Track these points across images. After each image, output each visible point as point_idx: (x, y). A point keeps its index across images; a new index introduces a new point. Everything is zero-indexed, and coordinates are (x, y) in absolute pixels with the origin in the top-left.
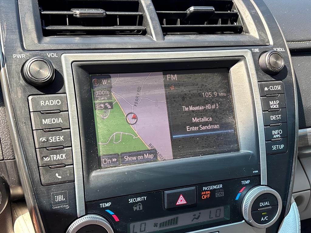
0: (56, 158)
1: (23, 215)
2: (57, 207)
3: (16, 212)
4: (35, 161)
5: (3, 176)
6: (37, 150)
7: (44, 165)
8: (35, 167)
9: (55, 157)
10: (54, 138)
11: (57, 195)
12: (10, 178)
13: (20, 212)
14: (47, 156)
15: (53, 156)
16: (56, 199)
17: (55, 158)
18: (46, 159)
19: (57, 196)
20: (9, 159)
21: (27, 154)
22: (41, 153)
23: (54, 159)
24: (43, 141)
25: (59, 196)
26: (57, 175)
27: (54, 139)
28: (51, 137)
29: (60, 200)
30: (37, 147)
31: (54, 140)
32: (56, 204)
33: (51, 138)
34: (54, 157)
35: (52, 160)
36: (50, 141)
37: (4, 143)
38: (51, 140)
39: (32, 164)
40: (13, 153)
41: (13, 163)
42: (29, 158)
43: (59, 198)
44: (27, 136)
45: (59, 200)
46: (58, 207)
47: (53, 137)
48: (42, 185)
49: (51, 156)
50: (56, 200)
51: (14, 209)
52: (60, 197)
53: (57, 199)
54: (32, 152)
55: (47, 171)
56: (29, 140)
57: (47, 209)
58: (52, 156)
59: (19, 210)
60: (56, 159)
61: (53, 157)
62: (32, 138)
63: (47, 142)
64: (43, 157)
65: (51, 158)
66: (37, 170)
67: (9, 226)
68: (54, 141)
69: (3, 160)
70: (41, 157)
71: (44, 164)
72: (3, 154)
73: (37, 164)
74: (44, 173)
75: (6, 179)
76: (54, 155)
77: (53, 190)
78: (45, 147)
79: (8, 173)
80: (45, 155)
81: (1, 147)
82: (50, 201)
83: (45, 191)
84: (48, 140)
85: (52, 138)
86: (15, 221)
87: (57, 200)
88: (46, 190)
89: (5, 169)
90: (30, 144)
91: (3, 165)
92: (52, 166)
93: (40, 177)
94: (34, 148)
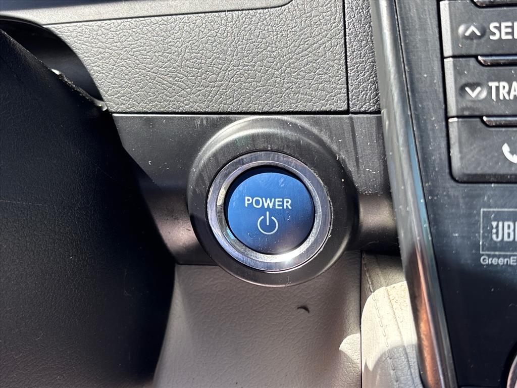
0: (509, 93)
1: (387, 285)
2: (495, 261)
3: (370, 277)
4: (438, 98)
5: (344, 160)
6: (449, 62)
7: (466, 113)
8: (435, 119)
9: (504, 87)
10: (507, 27)
11: (500, 217)
12: (362, 167)
13: (382, 278)
14: (478, 85)
15: (496, 84)
16: (494, 231)
17: (503, 93)
18: (473, 94)
19: (500, 224)
20: (363, 109)
21: (415, 72)
22: (458, 73)
23: (501, 98)
24: (467, 34)
25: (506, 224)
26: (506, 149)
27: (504, 30)
28: (497, 24)
29: (509, 236)
30: (448, 51)
31: (507, 33)
32: (495, 249)
33: (496, 27)
34: (501, 88)
35: (494, 97)
36: (492, 37)
37: (357, 63)
38: (494, 34)
39: (428, 104)
40: (377, 94)
41: (374, 121)
42: (421, 87)
43: (506, 231)
44: (420, 18)
45: (506, 239)
46: (501, 261)
47: (504, 25)
48: (453, 178)
49: (490, 84)
50: (494, 237)
51: (368, 270)
53: (497, 233)
54: (432, 68)
55: (473, 132)
56: (425, 29)
57: (462, 261)
58: (493, 85)
59: (380, 272)
60: (507, 98)
61: (498, 88)
62: (435, 23)
63: (483, 40)
64: (467, 85)
65: (490, 93)
66: (439, 126)
68: (504, 37)
69: (347, 112)
70: (459, 86)
71: (467, 108)
72: (350, 96)
73: (443, 106)
74: (463, 140)
75: (351, 167)
76: (502, 84)
77: (489, 199)
78: (473, 52)
79: (356, 153)
80: (471, 81)
81: (347, 73)
82: (475, 237)
83: (461, 201)
84: (485, 32)
85: (499, 28)
86: (364, 305)
87: (497, 237)
88: (463, 198)
89: (348, 136)
90: (427, 41)
91: (347, 127)
92: (492, 119)
93: (449, 152)
94: (439, 55)
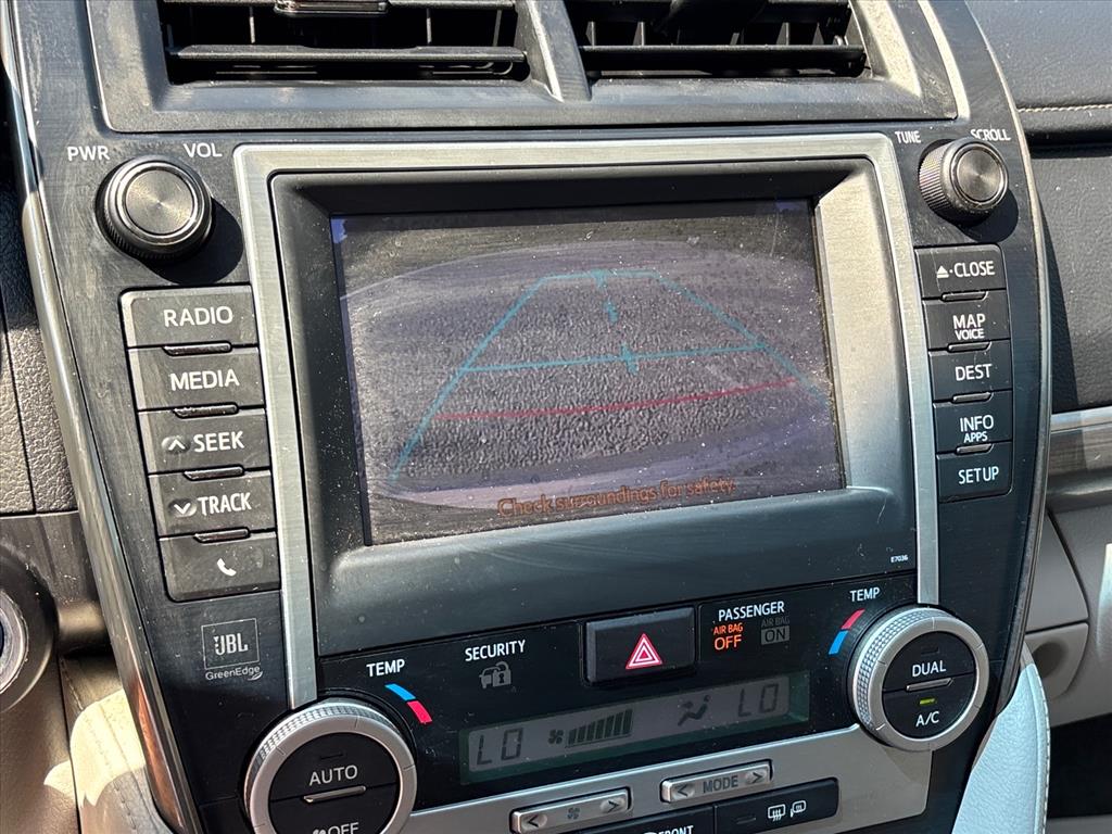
0: (219, 507)
1: (100, 699)
2: (220, 675)
3: (75, 689)
4: (146, 518)
5: (35, 569)
6: (154, 479)
7: (178, 531)
8: (145, 538)
9: (214, 501)
10: (211, 438)
11: (222, 632)
12: (58, 575)
13: (92, 691)
14: (188, 501)
15: (206, 498)
16: (217, 645)
17: (213, 507)
18: (182, 511)
19: (222, 638)
20: (52, 507)
21: (119, 492)
22: (165, 490)
23: (212, 512)
24: (171, 448)
25: (228, 637)
26: (221, 564)
27: (209, 442)
28: (201, 436)
29: (232, 649)
30: (152, 467)
31: (212, 445)
32: (219, 664)
33: (199, 439)
34: (211, 502)
35: (204, 512)
36: (197, 450)
37: (38, 453)
38: (199, 447)
39: (136, 525)
40: (68, 489)
41: (68, 521)
42: (126, 508)
43: (229, 643)
44: (117, 431)
45: (229, 651)
46: (226, 674)
47: (208, 436)
48: (170, 599)
49: (199, 499)
50: (217, 651)
51: (71, 681)
52: (231, 641)
53: (220, 648)
54: (137, 486)
55: (186, 551)
56: (125, 444)
57: (187, 682)
58: (203, 500)
59: (88, 684)
60: (218, 511)
61: (207, 502)
62: (136, 437)
63: (188, 453)
64: (174, 502)
65: (199, 509)
66: (150, 547)
67: (55, 738)
68: (209, 449)
69: (34, 512)
70: (167, 504)
71: (177, 526)
72: (35, 491)
73: (153, 525)
74: (177, 560)
75: (46, 577)
76: (211, 498)
77: (208, 615)
78: (179, 467)
79: (50, 559)
80: (179, 497)
81: (28, 466)
82: (198, 654)
83: (180, 620)
84: (189, 445)
85: (203, 440)
86: (74, 721)
87: (220, 651)
88: (182, 617)
89: (37, 540)
90: (128, 457)
91: (34, 530)
92: (204, 535)
93: (163, 572)
94: (143, 472)
